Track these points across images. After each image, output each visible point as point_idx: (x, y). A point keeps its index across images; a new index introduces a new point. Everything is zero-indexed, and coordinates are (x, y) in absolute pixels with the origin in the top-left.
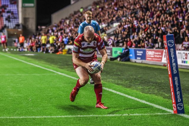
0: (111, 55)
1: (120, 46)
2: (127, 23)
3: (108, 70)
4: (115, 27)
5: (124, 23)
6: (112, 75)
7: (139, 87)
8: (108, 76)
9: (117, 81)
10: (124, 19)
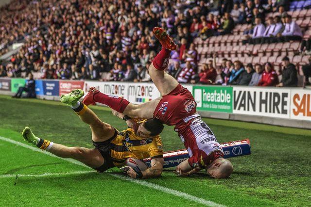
0: (10, 89)
1: (23, 77)
2: (32, 44)
3: (5, 111)
4: (15, 49)
5: (29, 45)
6: (10, 119)
7: (48, 134)
8: (5, 119)
9: (17, 126)
10: (27, 38)
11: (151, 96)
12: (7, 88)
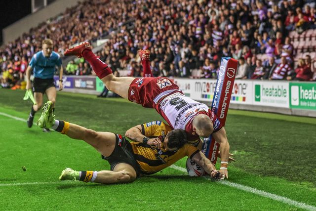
0: (95, 88)
2: (118, 40)
3: (90, 111)
4: (100, 46)
5: (114, 41)
6: (96, 119)
8: (91, 120)
10: (112, 33)
11: (244, 94)
12: (92, 87)
